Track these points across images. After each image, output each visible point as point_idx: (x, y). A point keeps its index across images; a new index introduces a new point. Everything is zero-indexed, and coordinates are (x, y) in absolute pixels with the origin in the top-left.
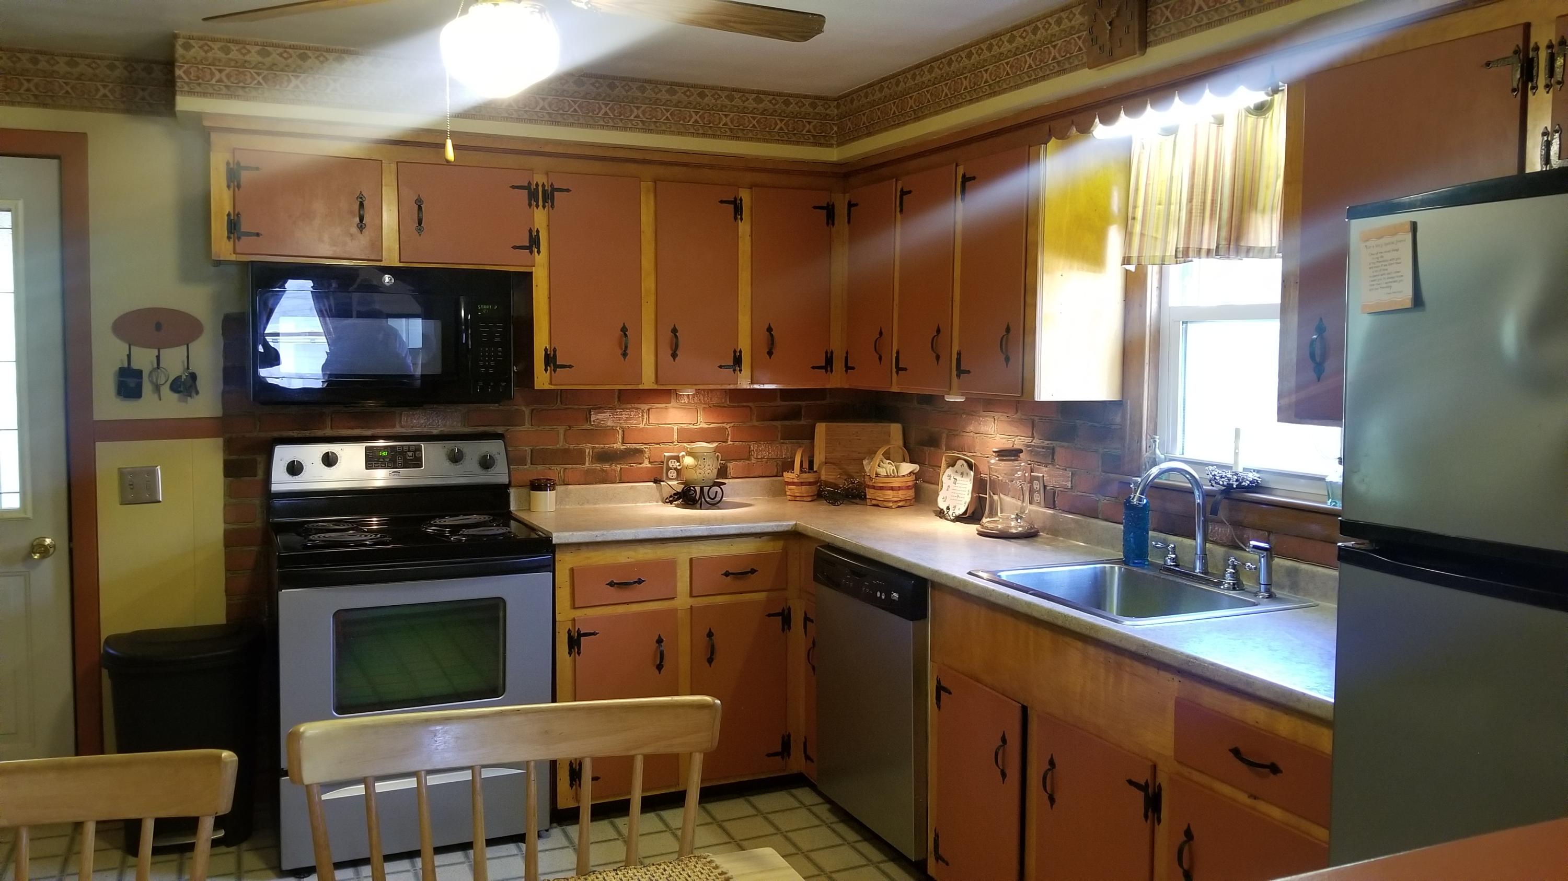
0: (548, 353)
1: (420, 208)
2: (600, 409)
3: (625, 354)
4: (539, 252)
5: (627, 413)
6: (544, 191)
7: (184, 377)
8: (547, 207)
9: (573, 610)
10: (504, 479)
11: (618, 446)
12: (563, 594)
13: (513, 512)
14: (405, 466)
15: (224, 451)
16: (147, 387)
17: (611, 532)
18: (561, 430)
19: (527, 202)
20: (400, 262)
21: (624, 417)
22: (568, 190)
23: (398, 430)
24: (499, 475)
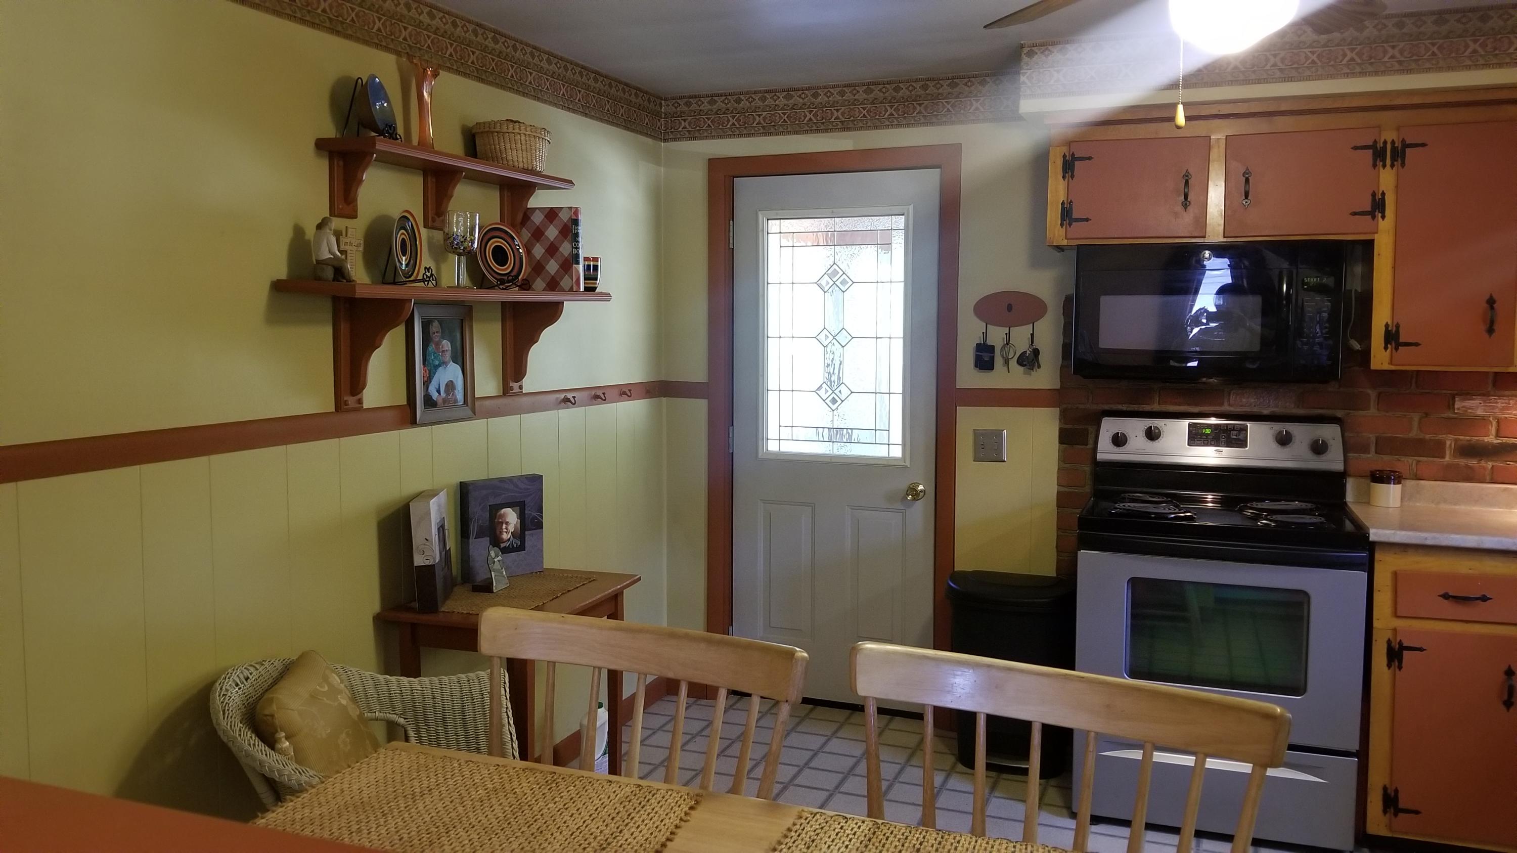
0: (1390, 329)
1: (1247, 181)
2: (1467, 395)
3: (1490, 331)
4: (1383, 217)
5: (1504, 401)
6: (1394, 149)
7: (1028, 352)
8: (1396, 166)
9: (1395, 619)
10: (1339, 466)
11: (1491, 439)
12: (1383, 600)
13: (1349, 504)
14: (1228, 445)
15: (1060, 420)
16: (998, 361)
17: (1446, 535)
18: (1416, 417)
19: (1371, 162)
20: (1224, 237)
21: (1499, 405)
22: (1423, 145)
23: (1226, 408)
24: (1333, 461)
